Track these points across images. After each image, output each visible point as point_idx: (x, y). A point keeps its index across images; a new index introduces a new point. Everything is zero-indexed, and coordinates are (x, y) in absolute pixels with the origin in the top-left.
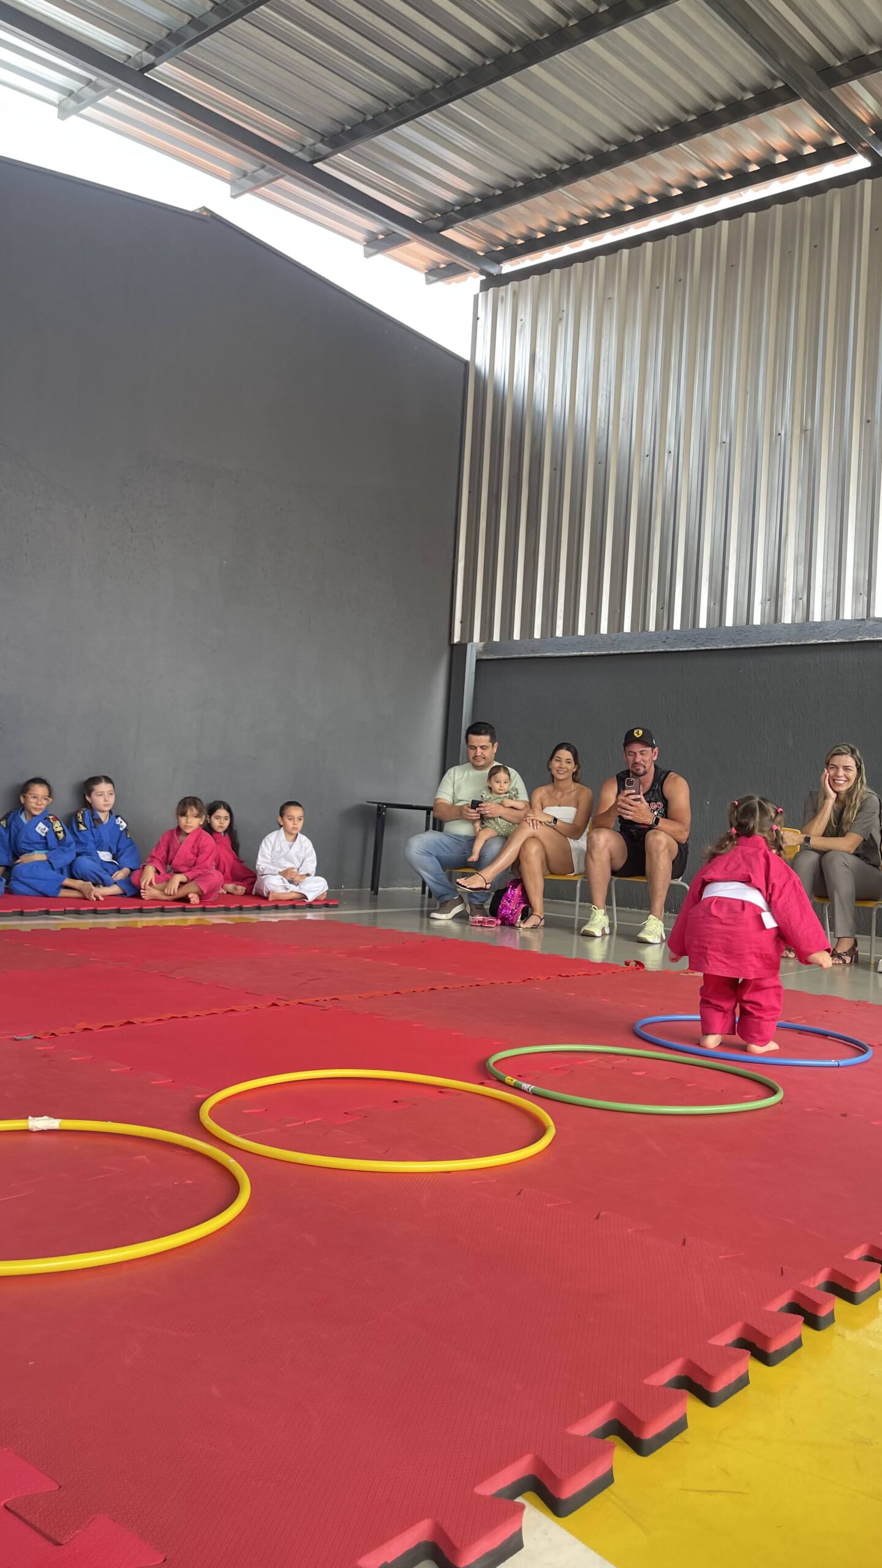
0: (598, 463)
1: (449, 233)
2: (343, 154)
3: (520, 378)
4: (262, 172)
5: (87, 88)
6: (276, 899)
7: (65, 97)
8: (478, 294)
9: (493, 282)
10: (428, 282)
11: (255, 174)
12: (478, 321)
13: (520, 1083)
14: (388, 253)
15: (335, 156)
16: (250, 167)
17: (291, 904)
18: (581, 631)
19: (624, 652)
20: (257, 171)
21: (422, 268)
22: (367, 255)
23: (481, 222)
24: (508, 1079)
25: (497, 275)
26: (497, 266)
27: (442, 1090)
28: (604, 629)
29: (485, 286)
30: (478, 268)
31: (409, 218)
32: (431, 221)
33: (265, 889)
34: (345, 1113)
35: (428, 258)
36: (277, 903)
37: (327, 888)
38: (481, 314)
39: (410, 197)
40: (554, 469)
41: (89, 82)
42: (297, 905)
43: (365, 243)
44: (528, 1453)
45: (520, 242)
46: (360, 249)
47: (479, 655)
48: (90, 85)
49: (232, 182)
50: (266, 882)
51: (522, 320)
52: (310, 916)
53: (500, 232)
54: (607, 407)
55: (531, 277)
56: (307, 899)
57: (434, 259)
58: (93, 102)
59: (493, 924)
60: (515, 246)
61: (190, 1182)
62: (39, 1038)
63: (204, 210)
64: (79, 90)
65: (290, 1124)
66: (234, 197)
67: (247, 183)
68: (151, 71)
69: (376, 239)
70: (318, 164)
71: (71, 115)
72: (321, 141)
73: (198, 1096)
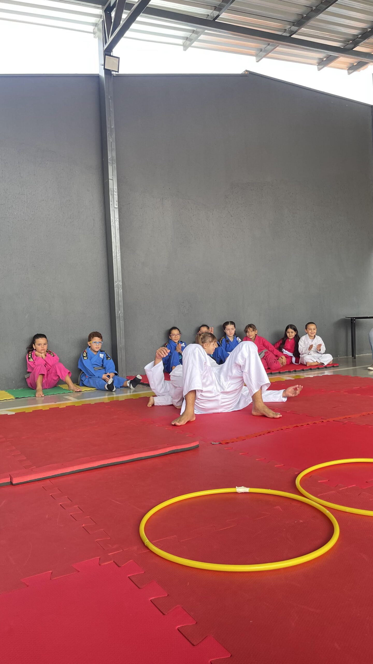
1: (357, 49)
2: (303, 28)
4: (269, 47)
5: (193, 34)
6: (309, 365)
7: (185, 41)
10: (349, 73)
11: (266, 48)
14: (329, 65)
15: (300, 30)
16: (263, 46)
21: (345, 68)
22: (319, 69)
23: (372, 39)
30: (372, 61)
31: (338, 47)
32: (348, 45)
33: (304, 361)
35: (348, 63)
36: (311, 367)
37: (332, 359)
39: (337, 38)
41: (193, 31)
42: (320, 367)
43: (318, 64)
46: (316, 67)
48: (194, 32)
49: (256, 55)
50: (305, 358)
52: (326, 373)
57: (352, 62)
58: (196, 39)
61: (301, 521)
62: (222, 444)
63: (246, 71)
64: (190, 36)
65: (341, 488)
66: (257, 62)
67: (263, 54)
68: (218, 19)
69: (323, 61)
70: (293, 36)
71: (188, 48)
72: (293, 25)
73: (296, 473)
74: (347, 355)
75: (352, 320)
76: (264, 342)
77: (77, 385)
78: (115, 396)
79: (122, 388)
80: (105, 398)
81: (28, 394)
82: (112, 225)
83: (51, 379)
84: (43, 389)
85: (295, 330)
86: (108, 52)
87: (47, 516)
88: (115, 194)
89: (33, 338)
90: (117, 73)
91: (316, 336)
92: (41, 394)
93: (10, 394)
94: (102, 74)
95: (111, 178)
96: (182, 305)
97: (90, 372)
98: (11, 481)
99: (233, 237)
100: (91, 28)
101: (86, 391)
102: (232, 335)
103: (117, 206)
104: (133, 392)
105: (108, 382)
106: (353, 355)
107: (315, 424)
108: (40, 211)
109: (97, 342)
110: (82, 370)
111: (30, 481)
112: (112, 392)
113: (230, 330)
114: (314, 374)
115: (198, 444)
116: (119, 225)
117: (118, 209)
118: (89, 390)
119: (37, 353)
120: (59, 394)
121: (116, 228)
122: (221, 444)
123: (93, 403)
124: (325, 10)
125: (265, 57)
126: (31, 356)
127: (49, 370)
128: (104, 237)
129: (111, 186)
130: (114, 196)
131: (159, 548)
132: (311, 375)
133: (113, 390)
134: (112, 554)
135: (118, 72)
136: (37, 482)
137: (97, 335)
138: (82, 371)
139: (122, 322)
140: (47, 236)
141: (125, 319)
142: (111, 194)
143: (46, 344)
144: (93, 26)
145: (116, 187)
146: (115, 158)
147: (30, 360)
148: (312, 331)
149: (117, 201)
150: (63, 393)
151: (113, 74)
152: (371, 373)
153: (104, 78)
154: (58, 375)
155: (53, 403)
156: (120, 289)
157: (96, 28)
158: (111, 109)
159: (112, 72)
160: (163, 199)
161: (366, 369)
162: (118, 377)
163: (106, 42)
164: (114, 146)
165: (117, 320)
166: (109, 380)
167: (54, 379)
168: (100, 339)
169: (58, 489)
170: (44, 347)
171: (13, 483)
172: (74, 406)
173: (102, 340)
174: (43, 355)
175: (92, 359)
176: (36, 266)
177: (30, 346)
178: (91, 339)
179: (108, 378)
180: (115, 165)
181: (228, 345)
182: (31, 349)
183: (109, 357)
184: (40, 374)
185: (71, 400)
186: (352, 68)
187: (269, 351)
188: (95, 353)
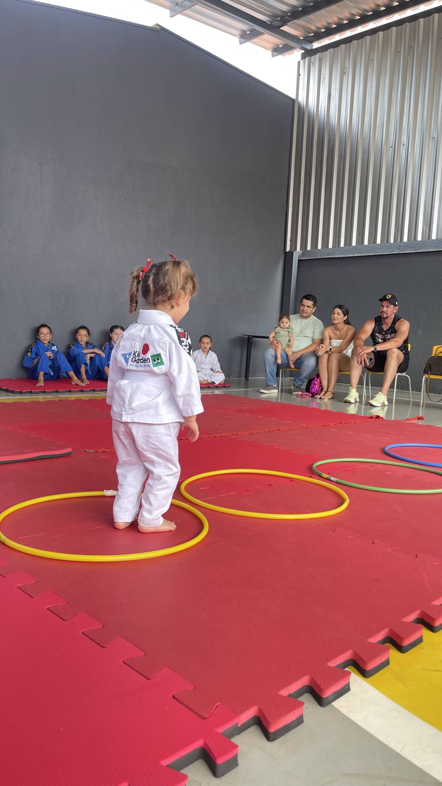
0: (364, 152)
1: (284, 28)
3: (322, 108)
4: (187, 3)
8: (300, 61)
9: (308, 54)
10: (273, 56)
12: (300, 76)
13: (330, 477)
14: (252, 41)
17: (207, 386)
18: (354, 244)
19: (377, 254)
20: (184, 1)
21: (270, 48)
22: (241, 43)
23: (303, 21)
24: (324, 475)
25: (310, 50)
26: (311, 44)
27: (292, 480)
28: (366, 242)
29: (304, 56)
30: (300, 47)
31: (264, 21)
32: (275, 22)
34: (247, 490)
35: (274, 43)
37: (224, 378)
38: (301, 72)
39: (264, 10)
40: (340, 157)
42: (210, 386)
43: (240, 37)
44: (350, 649)
45: (323, 30)
47: (299, 257)
49: (171, 9)
51: (323, 74)
52: (217, 392)
53: (312, 25)
54: (370, 122)
55: (329, 50)
56: (215, 383)
57: (277, 43)
59: (307, 396)
60: (320, 33)
62: (97, 452)
63: (157, 26)
65: (222, 494)
66: (172, 17)
67: (178, 8)
69: (246, 34)
74: (240, 377)
75: (249, 338)
106: (246, 377)
113: (117, 335)
115: (71, 451)
148: (205, 346)
160: (42, 164)
161: (258, 391)
186: (277, 50)
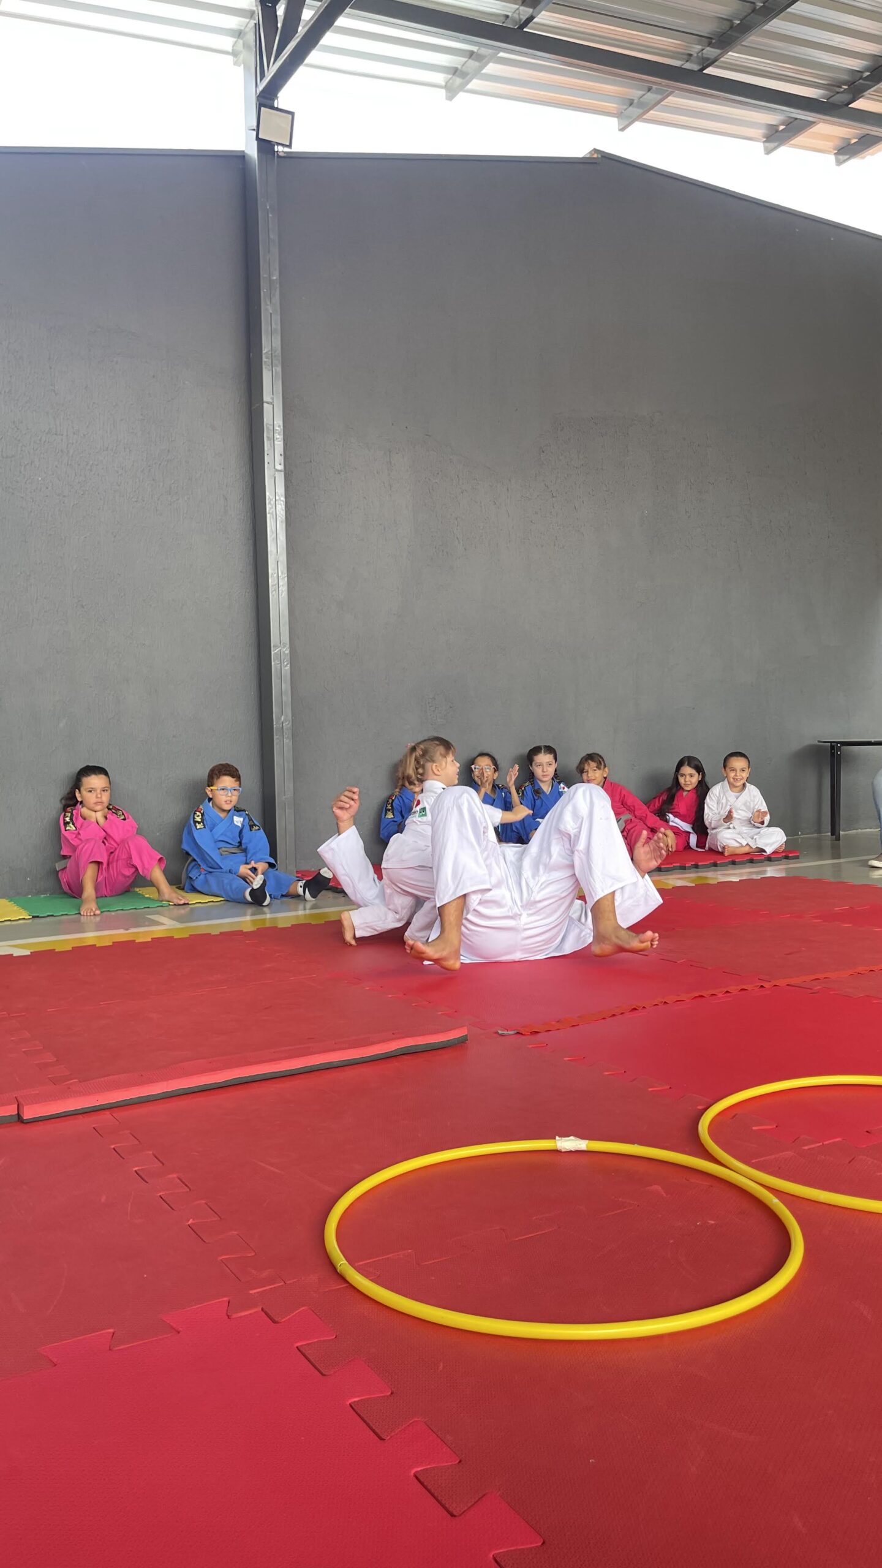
1: (858, 104)
2: (733, 52)
4: (650, 96)
5: (471, 62)
7: (450, 76)
10: (839, 163)
11: (641, 99)
14: (792, 142)
15: (725, 56)
16: (635, 93)
20: (644, 95)
21: (830, 150)
22: (768, 152)
31: (815, 98)
32: (838, 95)
33: (719, 843)
35: (840, 137)
37: (785, 839)
39: (812, 77)
41: (471, 54)
42: (754, 859)
43: (765, 139)
46: (759, 146)
48: (473, 57)
49: (619, 115)
50: (719, 837)
52: (770, 871)
56: (764, 851)
57: (845, 136)
58: (477, 74)
61: (713, 1222)
62: (522, 1034)
63: (595, 153)
64: (463, 65)
65: (806, 1145)
66: (622, 130)
67: (634, 111)
68: (529, 25)
69: (777, 131)
70: (707, 69)
71: (458, 93)
72: (710, 45)
73: (700, 1107)
74: (819, 831)
75: (832, 747)
76: (624, 796)
77: (179, 888)
78: (268, 916)
79: (284, 899)
80: (245, 920)
81: (61, 907)
82: (270, 508)
83: (117, 875)
84: (97, 898)
85: (699, 769)
86: (266, 98)
87: (103, 1199)
88: (278, 437)
89: (76, 775)
90: (287, 150)
91: (748, 784)
92: (94, 910)
93: (20, 906)
94: (252, 151)
95: (270, 400)
96: (430, 705)
97: (210, 859)
98: (18, 1114)
99: (555, 545)
100: (227, 43)
101: (200, 903)
102: (548, 779)
103: (280, 467)
104: (312, 908)
105: (252, 883)
106: (834, 831)
107: (743, 992)
108: (98, 475)
109: (229, 788)
110: (191, 853)
111: (64, 1114)
112: (261, 907)
113: (543, 765)
114: (741, 874)
115: (466, 1033)
116: (284, 512)
117: (283, 473)
118: (207, 901)
119: (84, 811)
120: (135, 909)
121: (278, 518)
122: (518, 1034)
123: (215, 932)
124: (786, 9)
125: (640, 120)
126: (71, 819)
127: (112, 853)
128: (248, 539)
129: (267, 419)
130: (276, 442)
131: (372, 1280)
132: (734, 876)
133: (263, 903)
134: (258, 1293)
135: (290, 146)
136: (80, 1116)
137: (228, 773)
138: (191, 856)
139: (287, 741)
140: (114, 534)
141: (294, 736)
142: (268, 438)
143: (107, 790)
144: (233, 36)
145: (279, 422)
146: (279, 351)
147: (67, 828)
148: (736, 775)
149: (282, 454)
150: (145, 908)
151: (277, 152)
152: (876, 874)
153: (255, 160)
154: (133, 865)
155: (122, 931)
156: (286, 663)
157: (241, 42)
158: (272, 237)
159: (276, 147)
160: (390, 452)
161: (865, 864)
162: (277, 872)
163: (263, 75)
164: (276, 325)
165: (278, 737)
166: (254, 879)
167: (124, 872)
168: (236, 781)
169: (131, 1134)
170: (101, 797)
171: (22, 1118)
172: (172, 938)
173: (240, 784)
174: (99, 816)
175: (216, 828)
176: (85, 605)
177: (68, 794)
178: (215, 780)
179: (254, 873)
180: (279, 369)
181: (538, 802)
182: (71, 801)
183: (256, 825)
184: (91, 862)
185: (163, 924)
186: (847, 151)
187: (636, 817)
188: (222, 815)
